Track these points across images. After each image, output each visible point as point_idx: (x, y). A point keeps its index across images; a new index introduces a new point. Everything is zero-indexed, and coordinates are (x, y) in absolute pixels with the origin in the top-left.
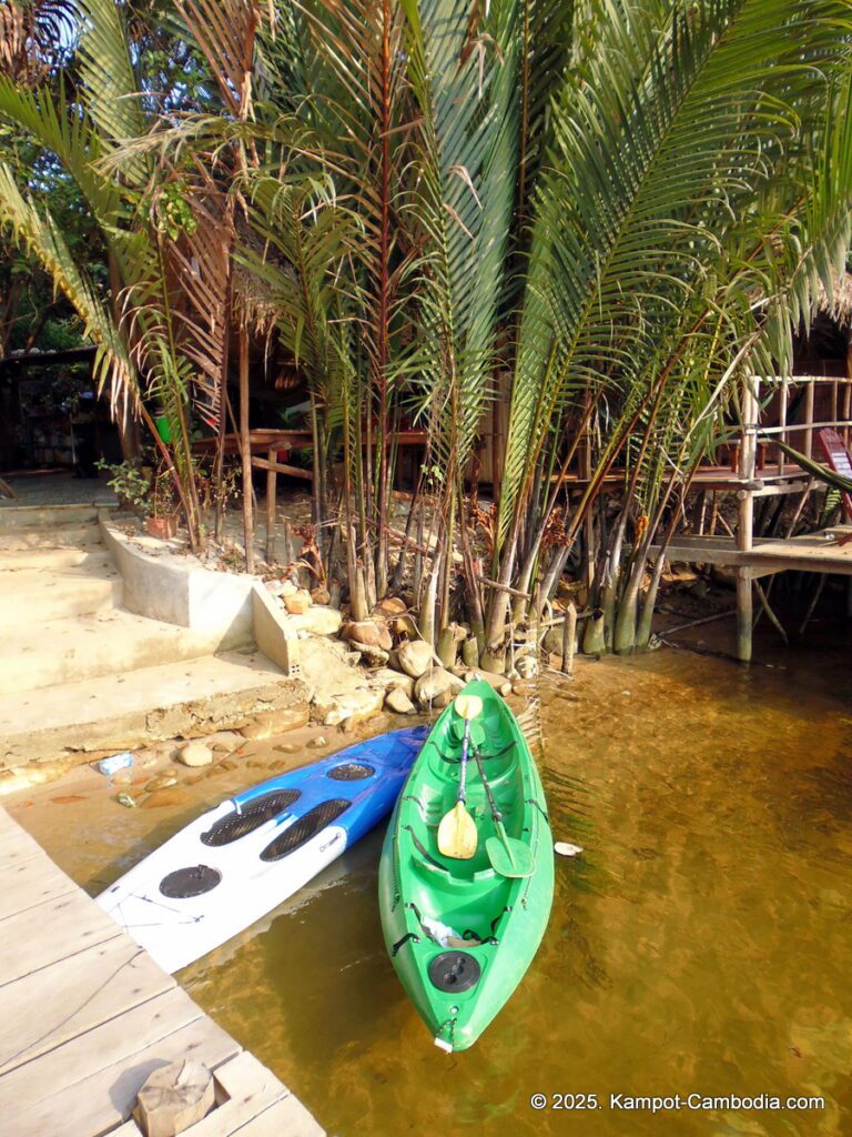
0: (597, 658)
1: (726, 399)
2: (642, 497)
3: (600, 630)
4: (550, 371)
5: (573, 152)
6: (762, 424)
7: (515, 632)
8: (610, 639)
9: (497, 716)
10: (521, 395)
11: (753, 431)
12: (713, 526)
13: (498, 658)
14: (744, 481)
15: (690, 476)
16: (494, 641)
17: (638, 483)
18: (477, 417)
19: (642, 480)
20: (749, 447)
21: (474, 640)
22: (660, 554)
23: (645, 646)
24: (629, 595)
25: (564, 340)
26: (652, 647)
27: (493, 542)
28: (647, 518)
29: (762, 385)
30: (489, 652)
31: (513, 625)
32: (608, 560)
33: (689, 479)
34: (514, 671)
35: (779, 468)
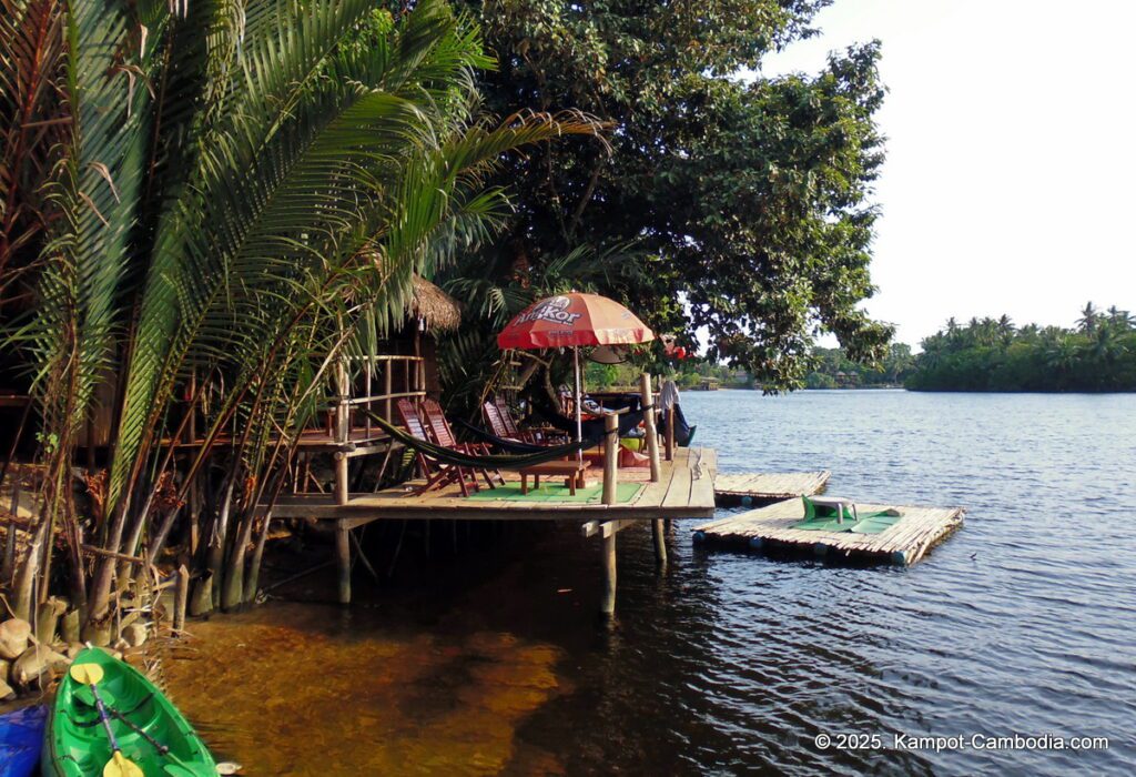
0: (206, 618)
1: (327, 377)
2: (249, 459)
3: (208, 590)
4: (174, 346)
5: (210, 175)
6: (351, 397)
7: (121, 601)
8: (218, 598)
9: (121, 678)
10: (139, 365)
11: (346, 402)
12: (306, 485)
13: (104, 629)
14: (340, 444)
15: (297, 439)
16: (98, 612)
17: (246, 447)
18: (91, 385)
19: (249, 443)
20: (344, 414)
21: (76, 613)
22: (267, 512)
23: (252, 602)
24: (237, 553)
25: (189, 322)
26: (259, 602)
27: (102, 509)
28: (254, 479)
29: (352, 363)
30: (92, 624)
31: (118, 593)
32: (216, 521)
33: (295, 442)
34: (122, 641)
35: (367, 432)
